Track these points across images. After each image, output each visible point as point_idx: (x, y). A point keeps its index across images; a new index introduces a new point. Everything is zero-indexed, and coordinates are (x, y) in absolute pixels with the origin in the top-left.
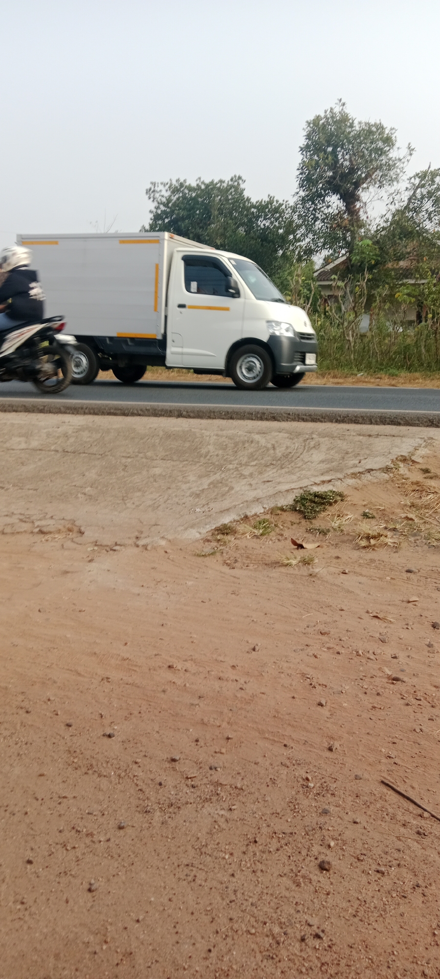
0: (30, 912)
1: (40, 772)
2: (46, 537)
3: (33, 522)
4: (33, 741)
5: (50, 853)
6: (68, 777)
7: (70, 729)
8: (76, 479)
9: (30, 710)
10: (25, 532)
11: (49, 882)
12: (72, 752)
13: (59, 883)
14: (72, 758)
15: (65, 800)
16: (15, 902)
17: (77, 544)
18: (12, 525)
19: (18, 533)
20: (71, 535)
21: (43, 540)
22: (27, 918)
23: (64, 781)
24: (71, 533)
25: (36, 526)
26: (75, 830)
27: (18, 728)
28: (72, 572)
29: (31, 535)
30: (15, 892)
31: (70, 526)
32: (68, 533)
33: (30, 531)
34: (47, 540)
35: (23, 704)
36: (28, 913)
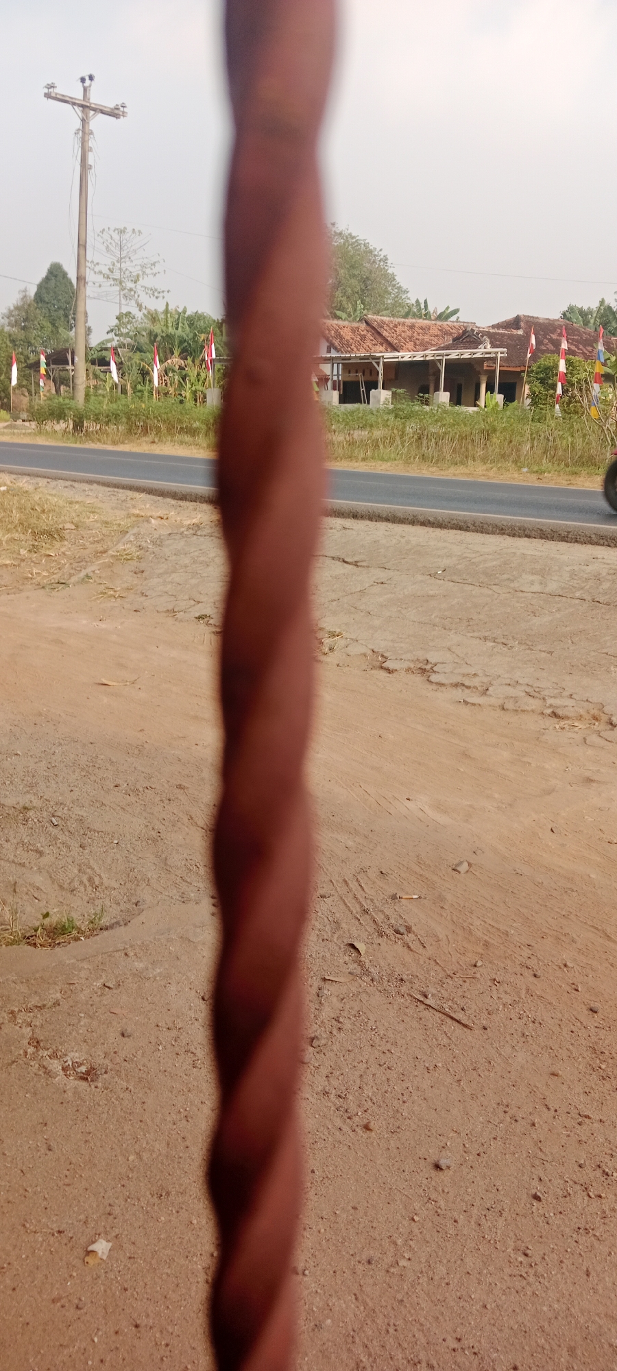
0: (536, 1272)
1: (554, 1069)
2: (562, 723)
3: (544, 699)
4: (543, 1020)
5: (566, 1194)
6: (592, 1088)
7: (595, 1015)
8: (608, 644)
9: (538, 973)
10: (533, 711)
11: (563, 1236)
12: (598, 1053)
13: (576, 1242)
14: (598, 1061)
15: (586, 1120)
16: (516, 1249)
17: (606, 740)
18: (516, 699)
19: (522, 711)
20: (597, 725)
21: (557, 726)
22: (531, 1279)
23: (586, 1093)
24: (597, 724)
25: (548, 705)
26: (601, 1171)
27: (523, 997)
28: (599, 782)
29: (540, 718)
30: (516, 1235)
31: (595, 712)
32: (594, 721)
33: (539, 711)
34: (563, 729)
35: (529, 963)
36: (533, 1271)
